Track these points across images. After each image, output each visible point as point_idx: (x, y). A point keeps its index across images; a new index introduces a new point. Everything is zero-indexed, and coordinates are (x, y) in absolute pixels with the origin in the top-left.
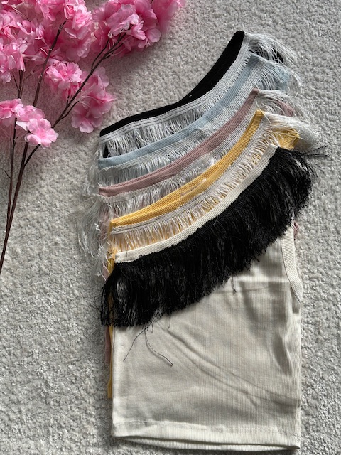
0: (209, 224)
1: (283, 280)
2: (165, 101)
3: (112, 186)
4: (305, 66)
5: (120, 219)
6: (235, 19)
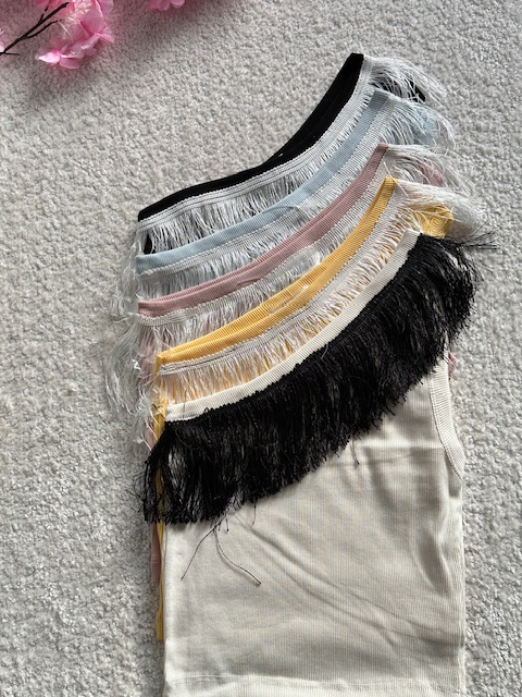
0: (314, 357)
1: (433, 445)
2: (241, 164)
3: (159, 299)
4: (459, 107)
5: (172, 352)
6: (348, 35)
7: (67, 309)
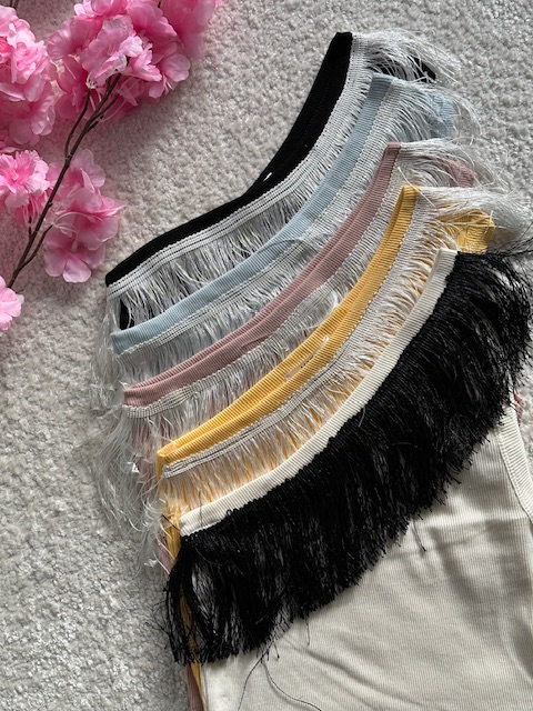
0: (350, 425)
1: (514, 515)
2: (221, 193)
3: (148, 382)
4: (478, 80)
5: (174, 446)
6: (327, 8)
7: (37, 408)
